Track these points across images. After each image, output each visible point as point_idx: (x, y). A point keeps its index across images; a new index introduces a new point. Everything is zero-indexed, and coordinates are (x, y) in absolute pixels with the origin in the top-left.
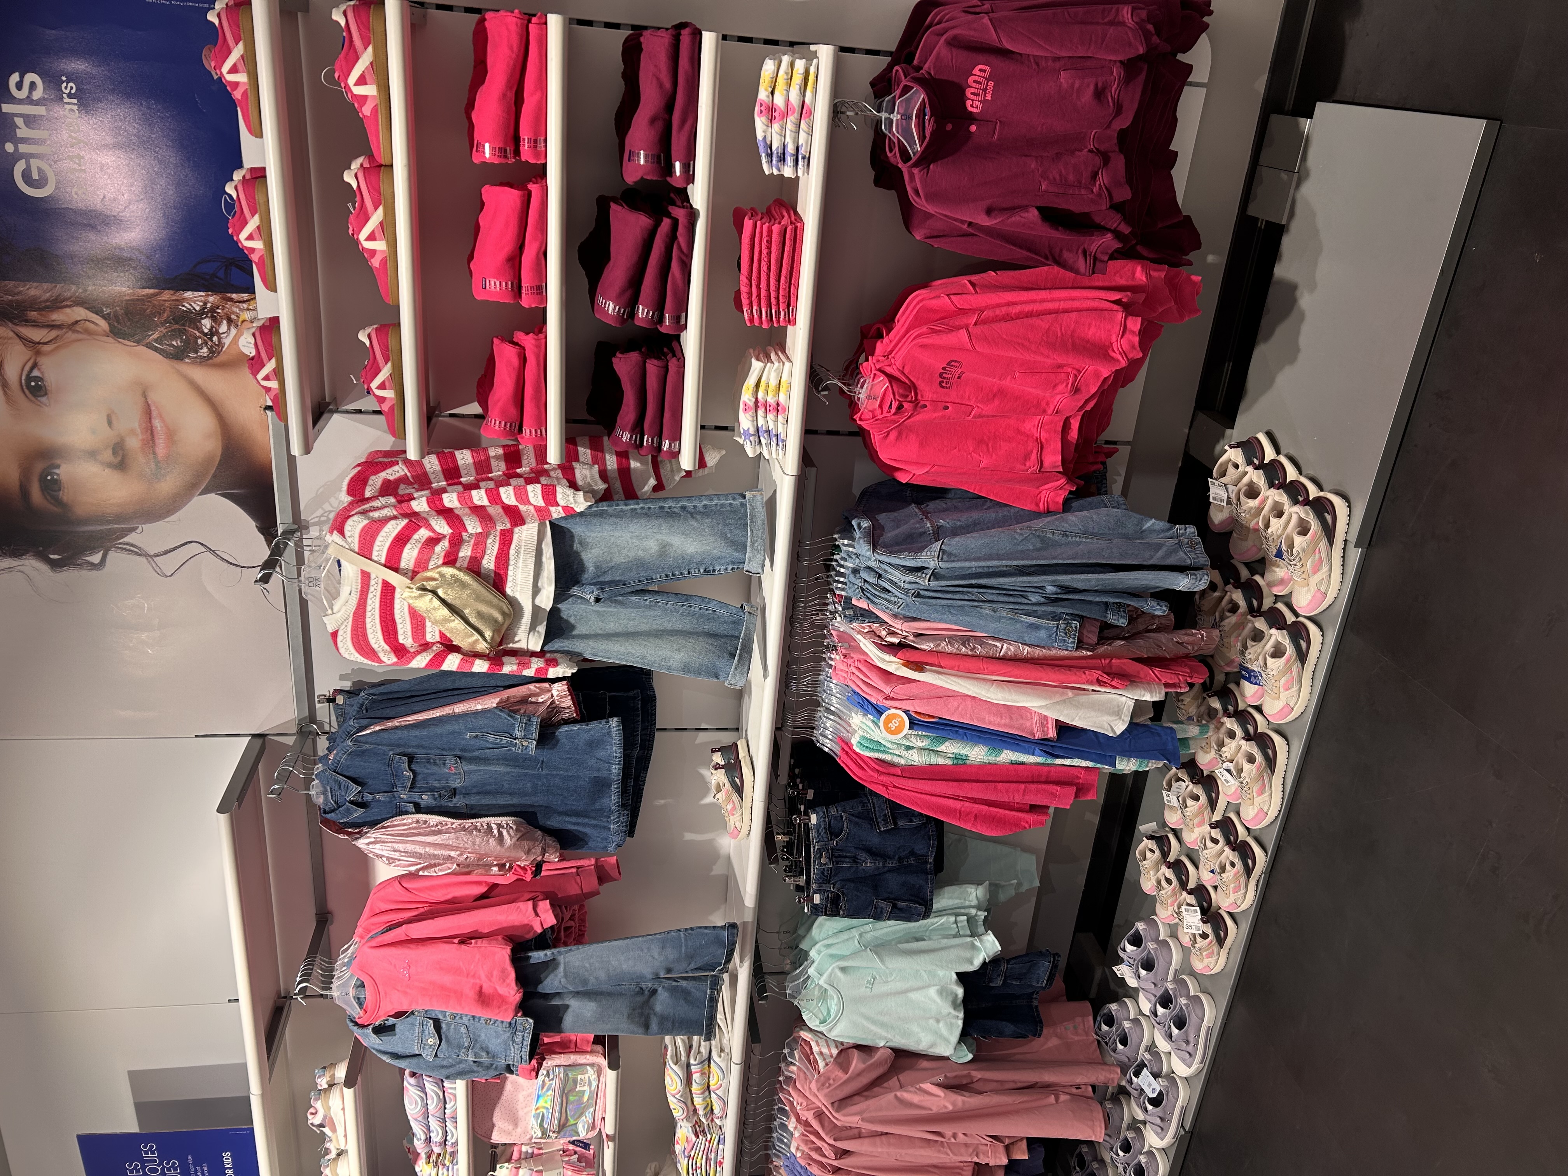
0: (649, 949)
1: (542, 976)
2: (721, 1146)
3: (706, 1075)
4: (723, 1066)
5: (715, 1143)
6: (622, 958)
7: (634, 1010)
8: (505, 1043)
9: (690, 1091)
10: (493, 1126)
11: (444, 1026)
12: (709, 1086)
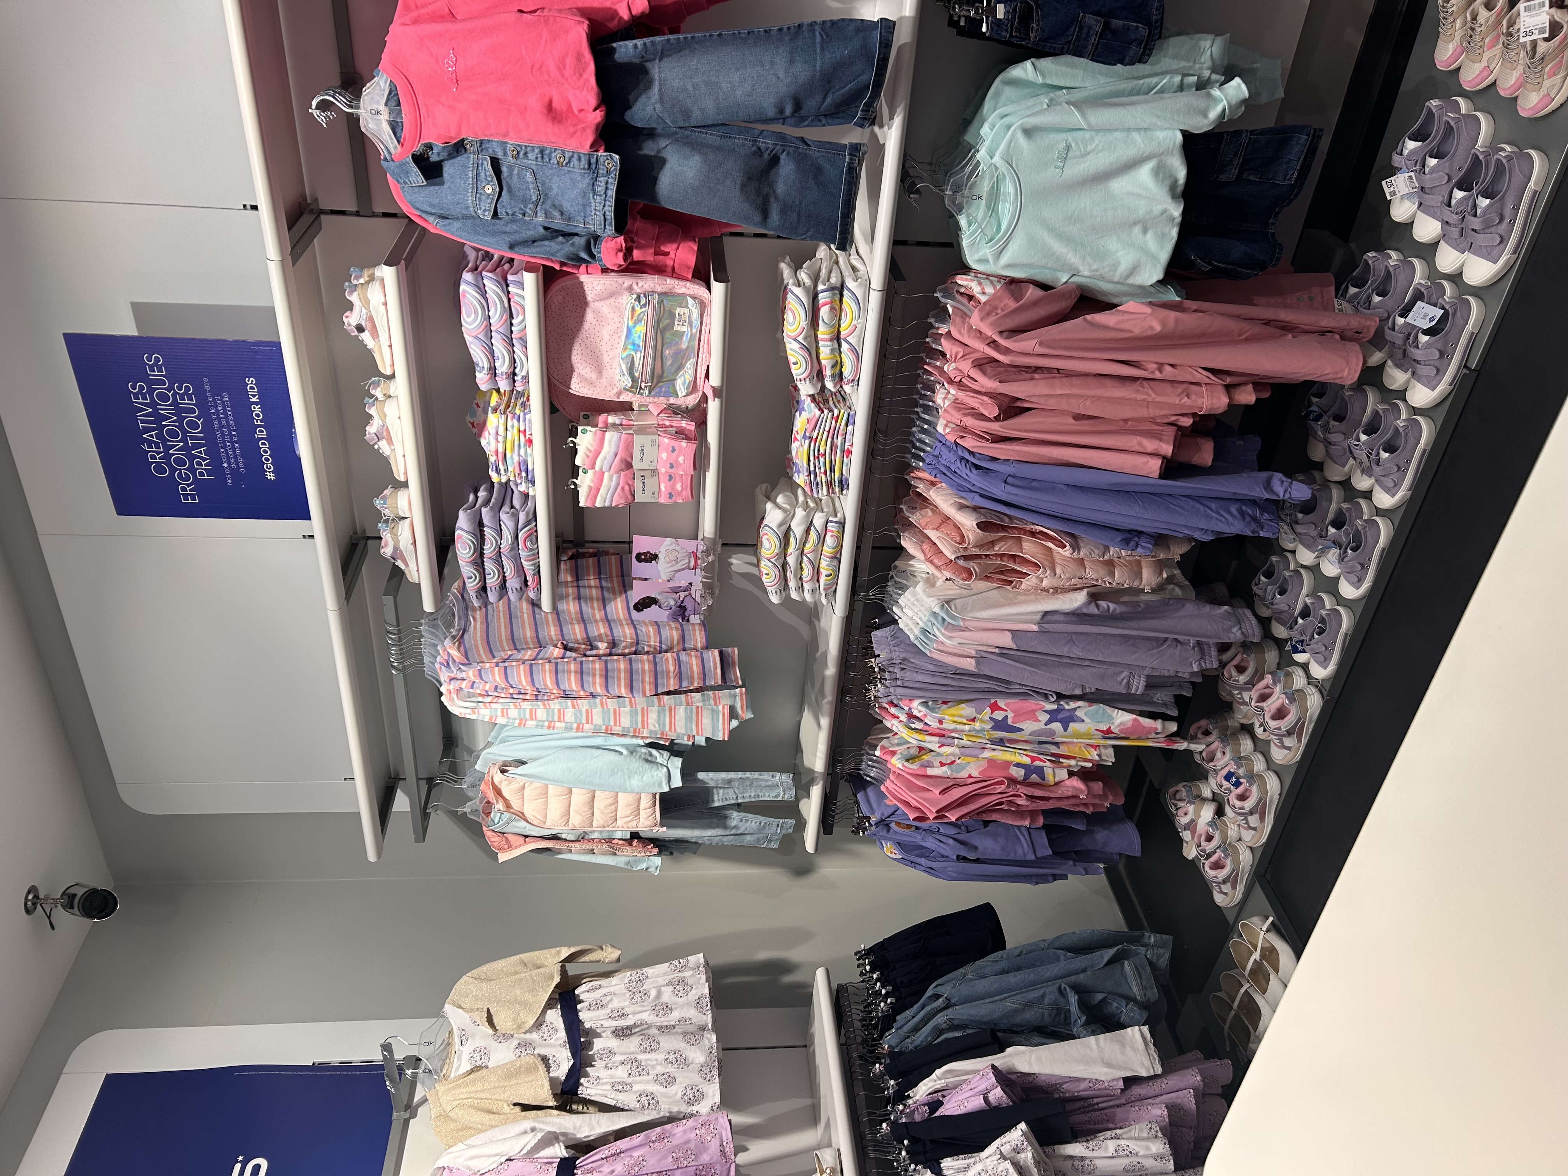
0: (772, 63)
1: (631, 97)
2: (850, 428)
3: (837, 311)
4: (859, 293)
5: (843, 423)
6: (736, 78)
7: (749, 179)
8: (584, 195)
9: (816, 337)
10: (572, 370)
11: (504, 169)
12: (839, 332)
